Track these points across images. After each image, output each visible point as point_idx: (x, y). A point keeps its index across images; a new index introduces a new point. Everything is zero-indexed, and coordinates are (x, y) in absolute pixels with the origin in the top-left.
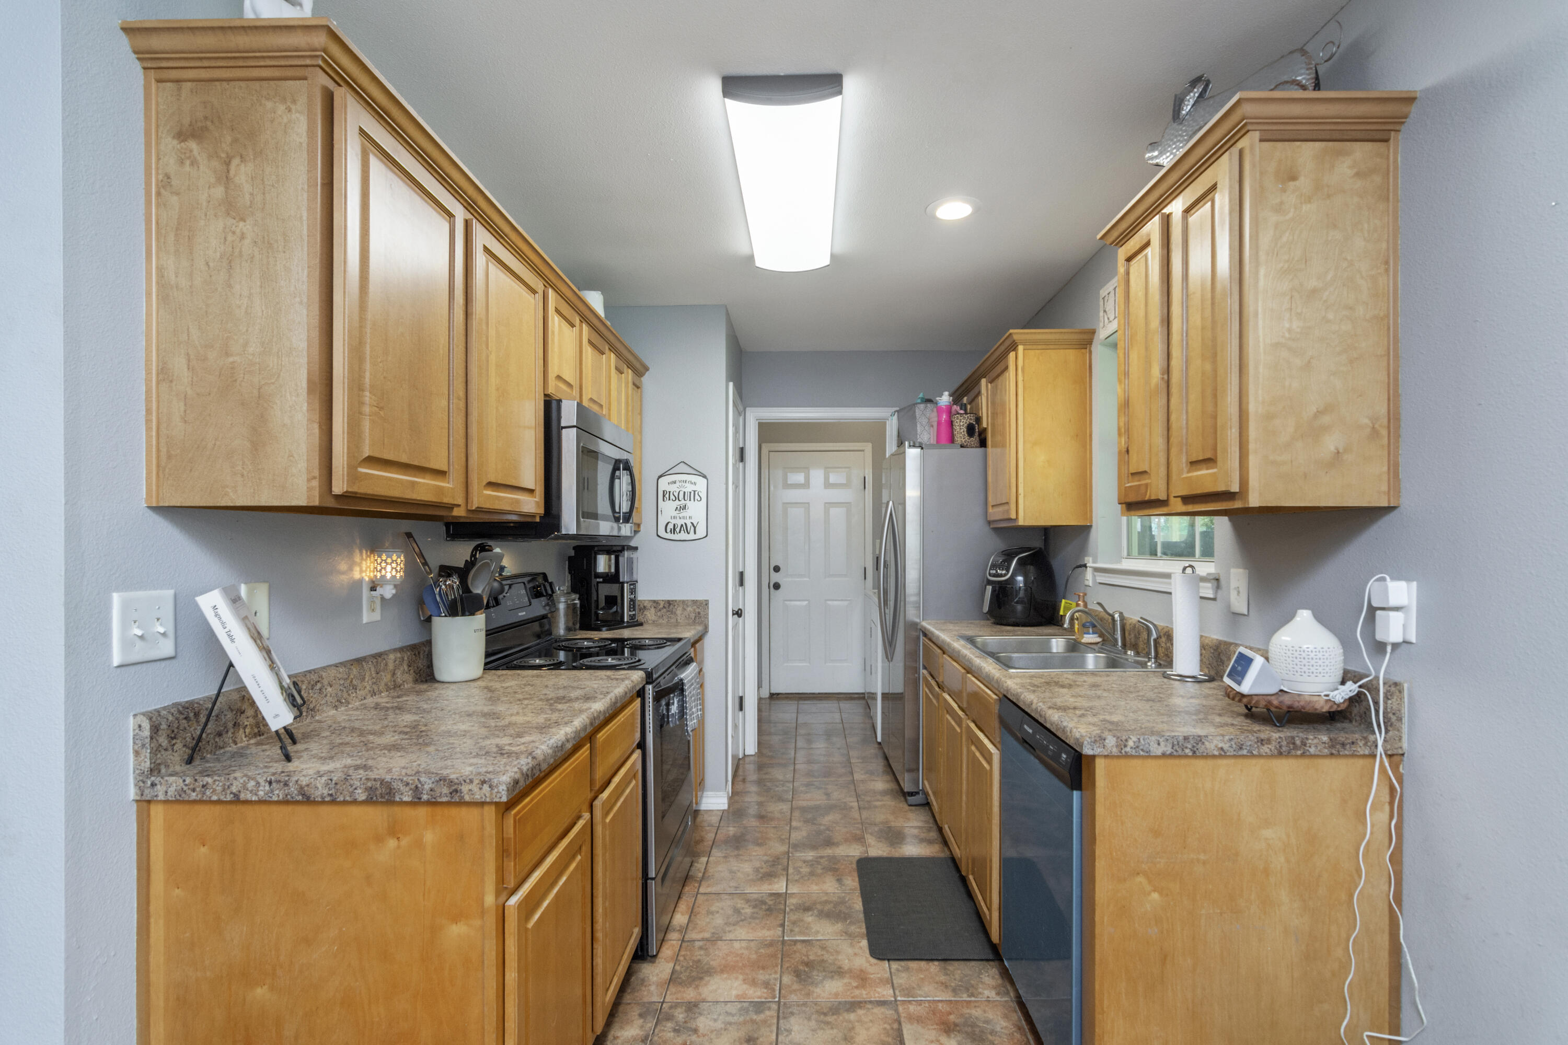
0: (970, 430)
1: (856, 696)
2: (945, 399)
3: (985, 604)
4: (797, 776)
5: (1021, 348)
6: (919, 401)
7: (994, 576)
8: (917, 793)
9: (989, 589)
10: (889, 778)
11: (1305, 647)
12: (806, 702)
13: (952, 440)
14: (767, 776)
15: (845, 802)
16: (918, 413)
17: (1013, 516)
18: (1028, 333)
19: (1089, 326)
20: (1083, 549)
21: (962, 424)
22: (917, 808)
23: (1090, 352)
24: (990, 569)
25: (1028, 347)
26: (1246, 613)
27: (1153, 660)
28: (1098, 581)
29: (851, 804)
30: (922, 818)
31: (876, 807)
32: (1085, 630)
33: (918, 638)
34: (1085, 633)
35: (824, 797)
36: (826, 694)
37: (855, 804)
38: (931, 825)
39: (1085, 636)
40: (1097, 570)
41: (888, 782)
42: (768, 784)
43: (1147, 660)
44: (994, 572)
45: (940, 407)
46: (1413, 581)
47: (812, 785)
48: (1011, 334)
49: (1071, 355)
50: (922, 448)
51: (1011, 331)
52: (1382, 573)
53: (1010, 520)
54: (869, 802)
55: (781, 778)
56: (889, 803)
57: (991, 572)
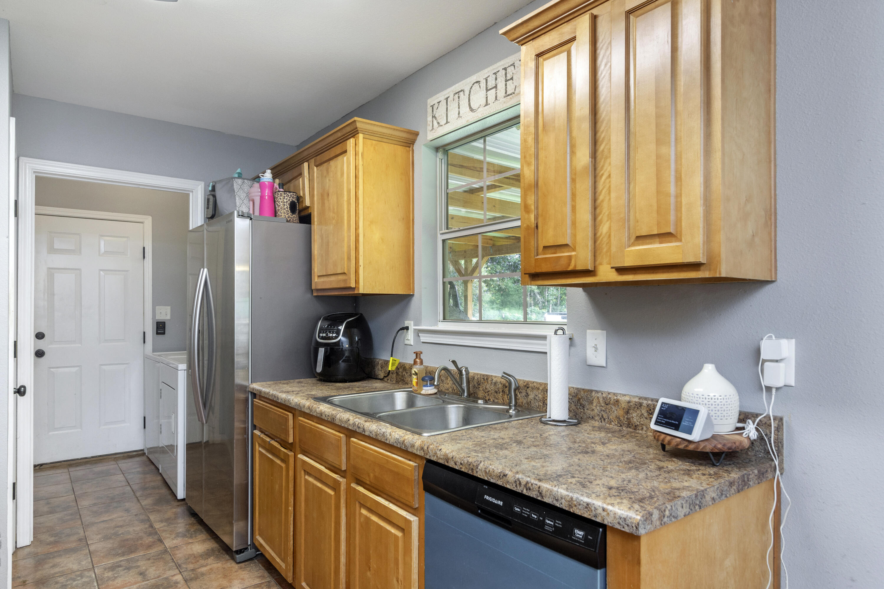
0: (293, 207)
1: (134, 453)
2: (268, 176)
3: (318, 364)
4: (95, 560)
5: (361, 136)
6: (236, 176)
7: (323, 338)
8: (247, 549)
9: (322, 351)
10: (203, 536)
11: (712, 395)
12: (78, 468)
13: (275, 214)
14: (57, 570)
15: (167, 579)
16: (236, 187)
17: (353, 285)
18: (369, 124)
19: (414, 129)
20: (403, 313)
21: (285, 200)
22: (246, 563)
23: (413, 151)
24: (320, 333)
25: (367, 136)
26: (605, 366)
27: (513, 407)
28: (422, 341)
29: (175, 578)
30: (257, 574)
31: (203, 574)
32: (425, 383)
33: (247, 400)
34: (425, 386)
35: (140, 578)
36: (101, 456)
37: (179, 578)
38: (268, 579)
39: (424, 388)
40: (418, 332)
41: (204, 541)
42: (61, 580)
43: (508, 407)
44: (324, 335)
45: (264, 183)
46: (792, 338)
47: (120, 566)
48: (355, 121)
49: (400, 150)
50: (251, 219)
51: (356, 118)
52: (770, 333)
53: (350, 288)
54: (193, 570)
55: (75, 567)
56: (215, 566)
57: (321, 335)
